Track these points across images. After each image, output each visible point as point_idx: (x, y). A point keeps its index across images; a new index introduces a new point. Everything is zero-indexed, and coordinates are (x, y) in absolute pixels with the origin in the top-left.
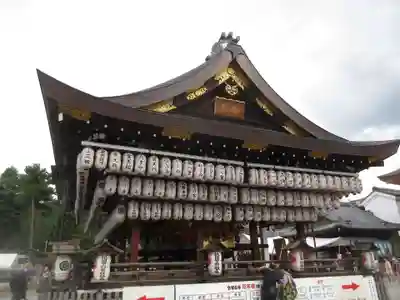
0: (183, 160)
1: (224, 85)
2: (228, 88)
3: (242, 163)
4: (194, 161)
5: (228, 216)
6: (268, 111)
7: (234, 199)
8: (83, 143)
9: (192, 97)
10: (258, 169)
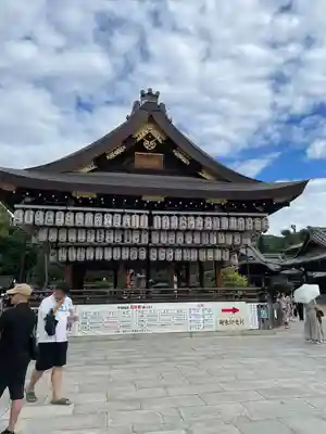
0: (94, 213)
1: (142, 141)
2: (147, 144)
3: (148, 212)
4: (104, 213)
5: (143, 255)
6: (184, 160)
7: (145, 241)
8: (16, 206)
9: (111, 156)
10: (161, 215)
